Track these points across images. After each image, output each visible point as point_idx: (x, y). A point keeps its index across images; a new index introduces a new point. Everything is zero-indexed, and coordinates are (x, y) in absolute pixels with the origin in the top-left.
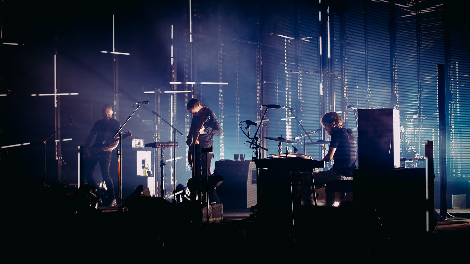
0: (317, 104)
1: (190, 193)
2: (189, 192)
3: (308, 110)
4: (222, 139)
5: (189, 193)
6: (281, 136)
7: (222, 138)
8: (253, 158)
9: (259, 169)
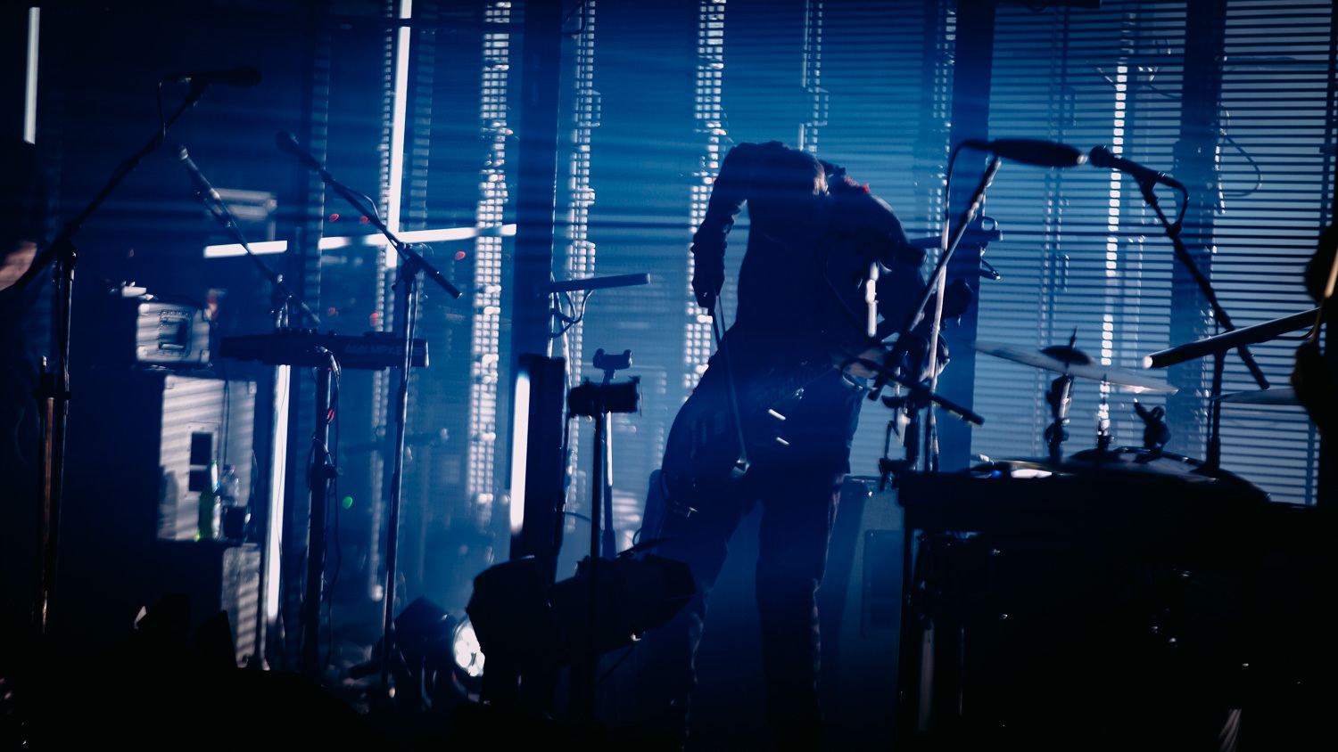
0: (1316, 151)
1: (481, 658)
2: (474, 656)
3: (1251, 186)
4: (701, 340)
5: (473, 661)
6: (1073, 339)
7: (702, 332)
8: (885, 465)
9: (917, 533)
